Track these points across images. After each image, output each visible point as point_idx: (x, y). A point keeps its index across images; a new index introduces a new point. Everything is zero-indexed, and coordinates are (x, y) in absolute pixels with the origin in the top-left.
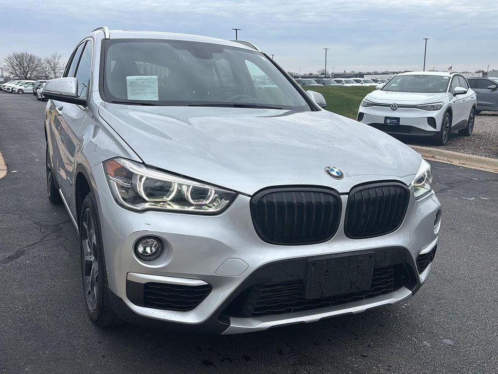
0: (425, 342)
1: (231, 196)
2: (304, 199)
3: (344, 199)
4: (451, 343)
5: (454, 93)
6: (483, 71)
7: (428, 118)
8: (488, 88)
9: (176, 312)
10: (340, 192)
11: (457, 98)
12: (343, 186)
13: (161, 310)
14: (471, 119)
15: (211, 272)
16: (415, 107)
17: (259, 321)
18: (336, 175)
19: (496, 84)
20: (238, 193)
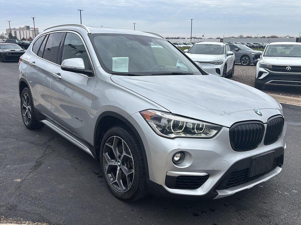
0: (286, 193)
1: (218, 128)
2: (251, 127)
3: (266, 125)
4: (297, 192)
5: (227, 54)
6: (220, 38)
7: (216, 69)
8: (234, 50)
9: (190, 190)
10: (264, 123)
11: (228, 57)
12: (264, 119)
13: (183, 190)
14: (233, 68)
15: (210, 168)
16: (209, 63)
17: (230, 191)
18: (260, 114)
19: (238, 48)
20: (222, 126)
